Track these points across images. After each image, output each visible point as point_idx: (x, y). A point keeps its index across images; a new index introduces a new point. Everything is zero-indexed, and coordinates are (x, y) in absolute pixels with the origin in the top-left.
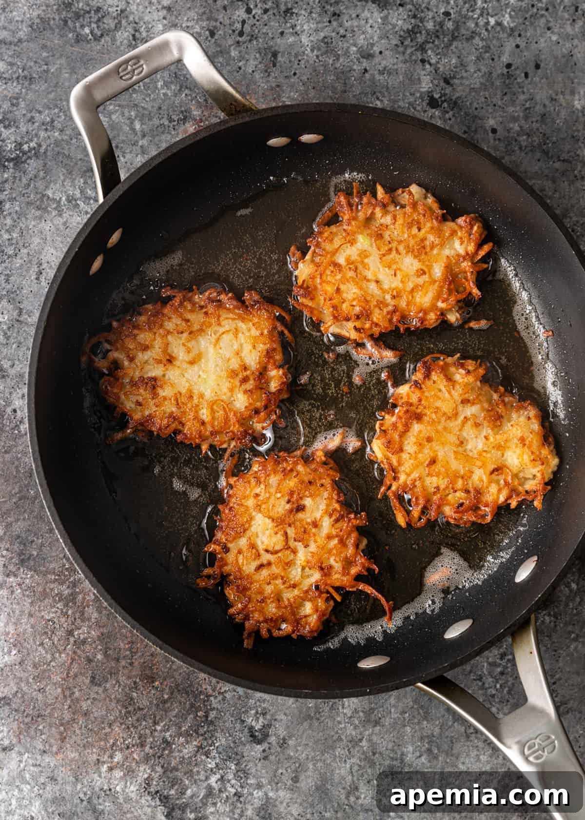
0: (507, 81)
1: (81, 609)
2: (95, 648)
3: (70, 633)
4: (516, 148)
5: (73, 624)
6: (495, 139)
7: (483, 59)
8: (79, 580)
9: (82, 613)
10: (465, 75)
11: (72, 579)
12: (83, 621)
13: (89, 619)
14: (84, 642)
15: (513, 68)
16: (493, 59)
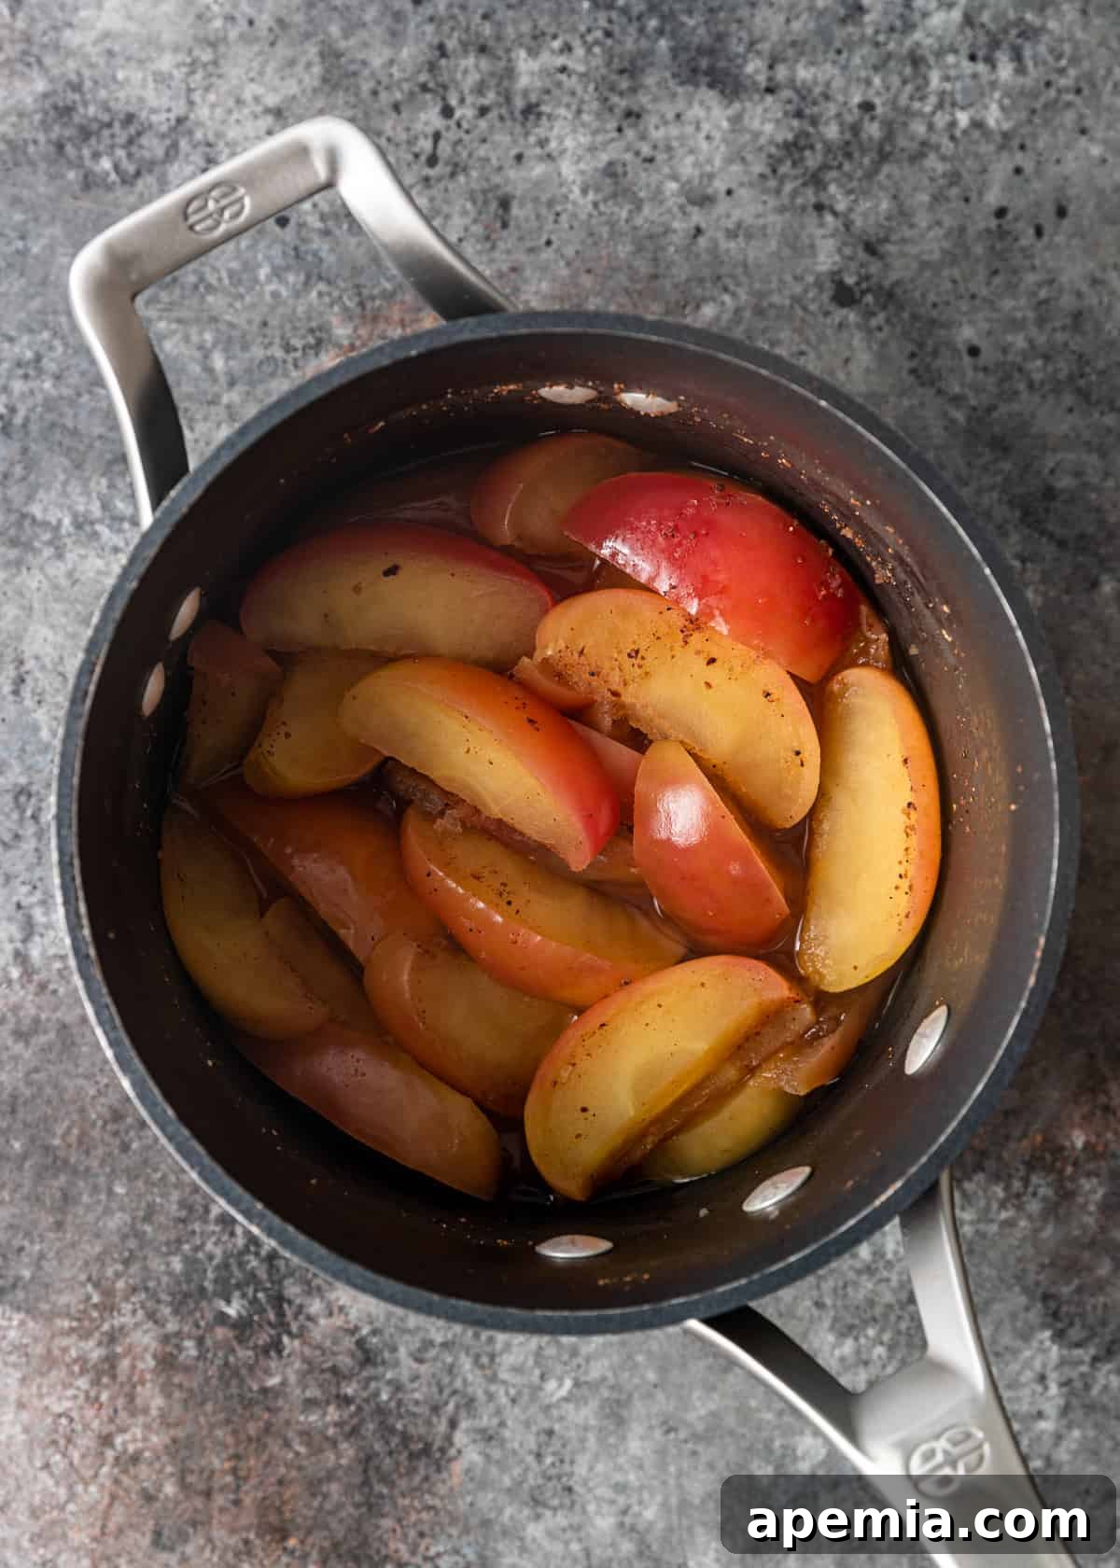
0: (999, 246)
1: (127, 1389)
2: (161, 1471)
3: (106, 1440)
4: (1022, 386)
5: (111, 1420)
6: (976, 369)
7: (947, 199)
8: (122, 1328)
9: (131, 1398)
10: (908, 233)
11: (106, 1327)
12: (133, 1414)
13: (146, 1411)
14: (136, 1459)
15: (1010, 216)
16: (967, 200)
